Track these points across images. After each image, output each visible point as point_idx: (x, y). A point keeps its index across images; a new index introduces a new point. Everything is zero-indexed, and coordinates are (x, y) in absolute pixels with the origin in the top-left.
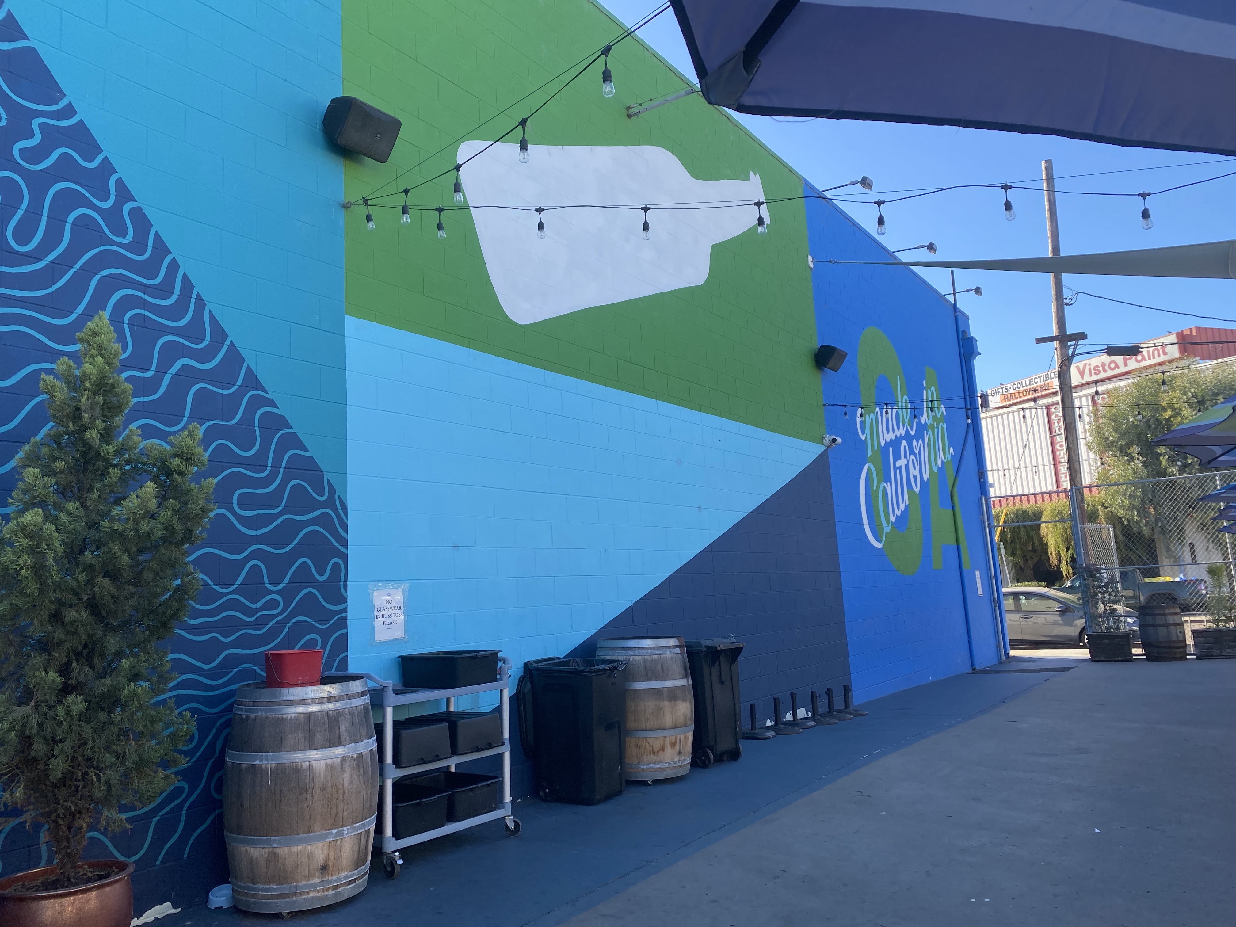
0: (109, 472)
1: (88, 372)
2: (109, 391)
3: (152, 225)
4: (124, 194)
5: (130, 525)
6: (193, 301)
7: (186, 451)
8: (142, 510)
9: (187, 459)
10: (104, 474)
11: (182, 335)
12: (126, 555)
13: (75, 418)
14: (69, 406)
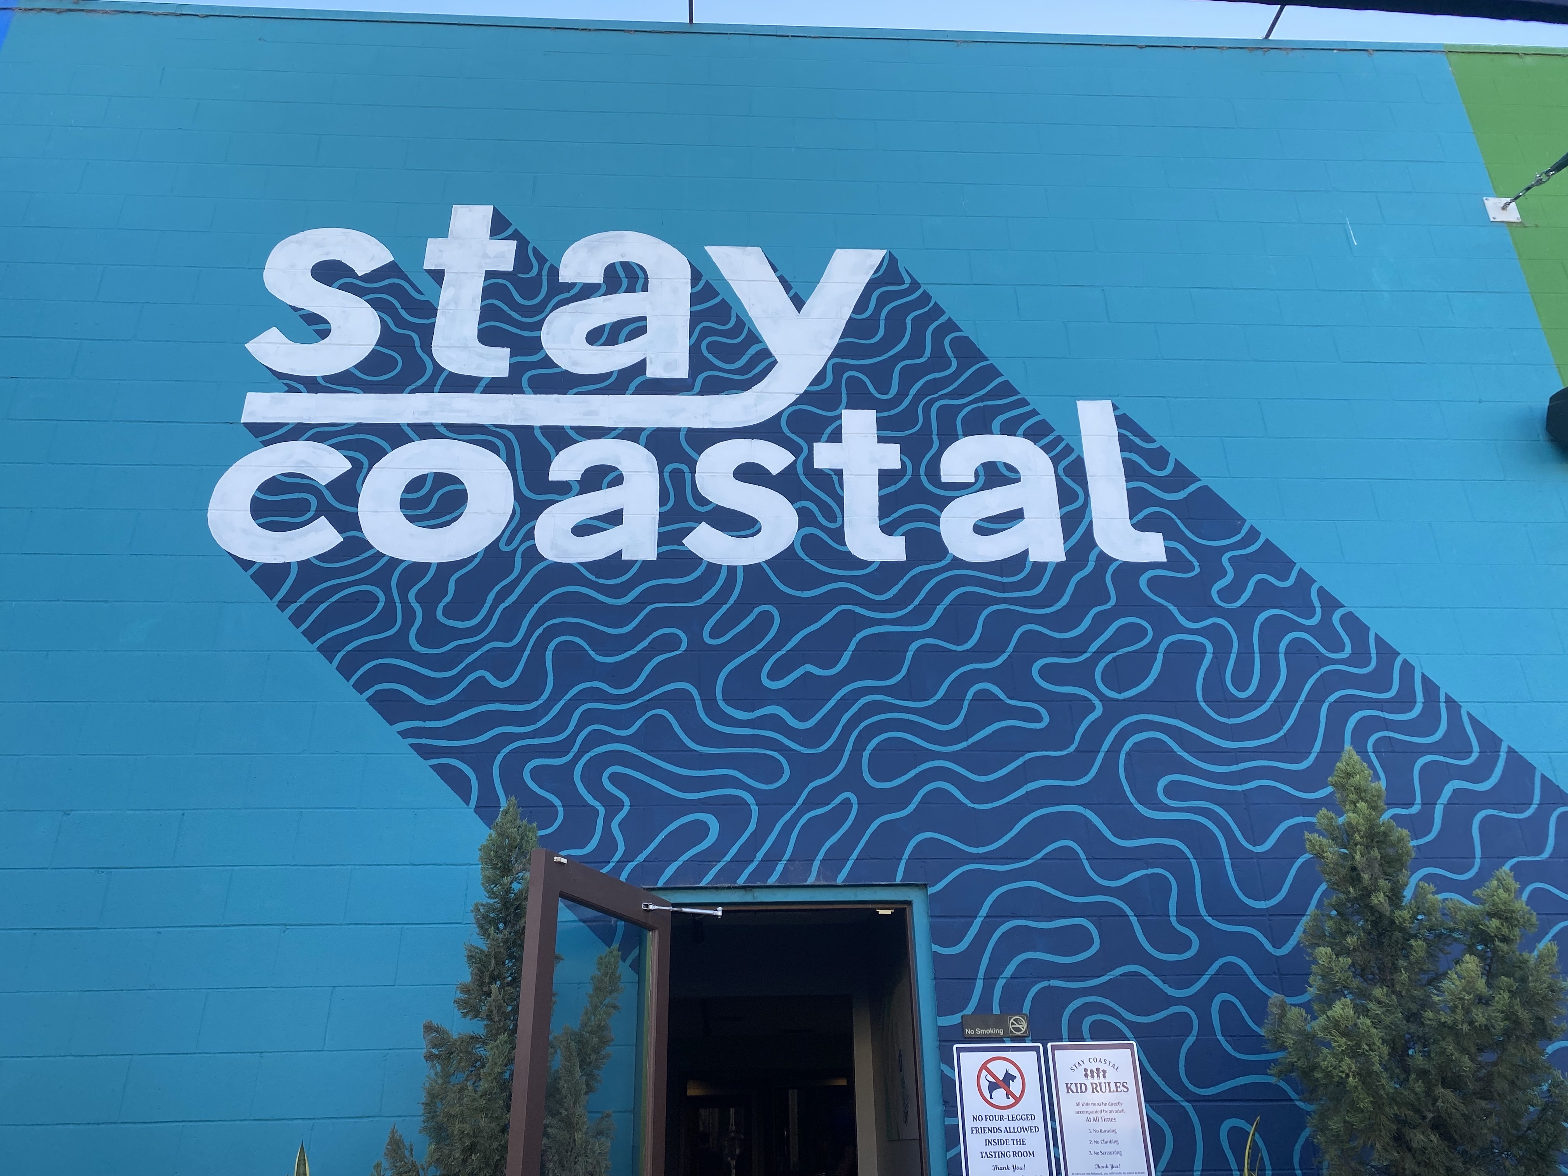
0: (1411, 946)
1: (1354, 823)
2: (1383, 842)
3: (1369, 628)
4: (1330, 603)
5: (1459, 1015)
6: (1443, 706)
7: (1503, 908)
8: (1469, 994)
9: (1506, 918)
10: (1405, 949)
11: (1443, 752)
12: (1467, 1056)
13: (1353, 879)
14: (1343, 866)
